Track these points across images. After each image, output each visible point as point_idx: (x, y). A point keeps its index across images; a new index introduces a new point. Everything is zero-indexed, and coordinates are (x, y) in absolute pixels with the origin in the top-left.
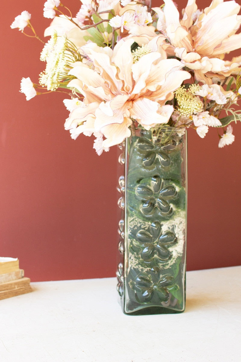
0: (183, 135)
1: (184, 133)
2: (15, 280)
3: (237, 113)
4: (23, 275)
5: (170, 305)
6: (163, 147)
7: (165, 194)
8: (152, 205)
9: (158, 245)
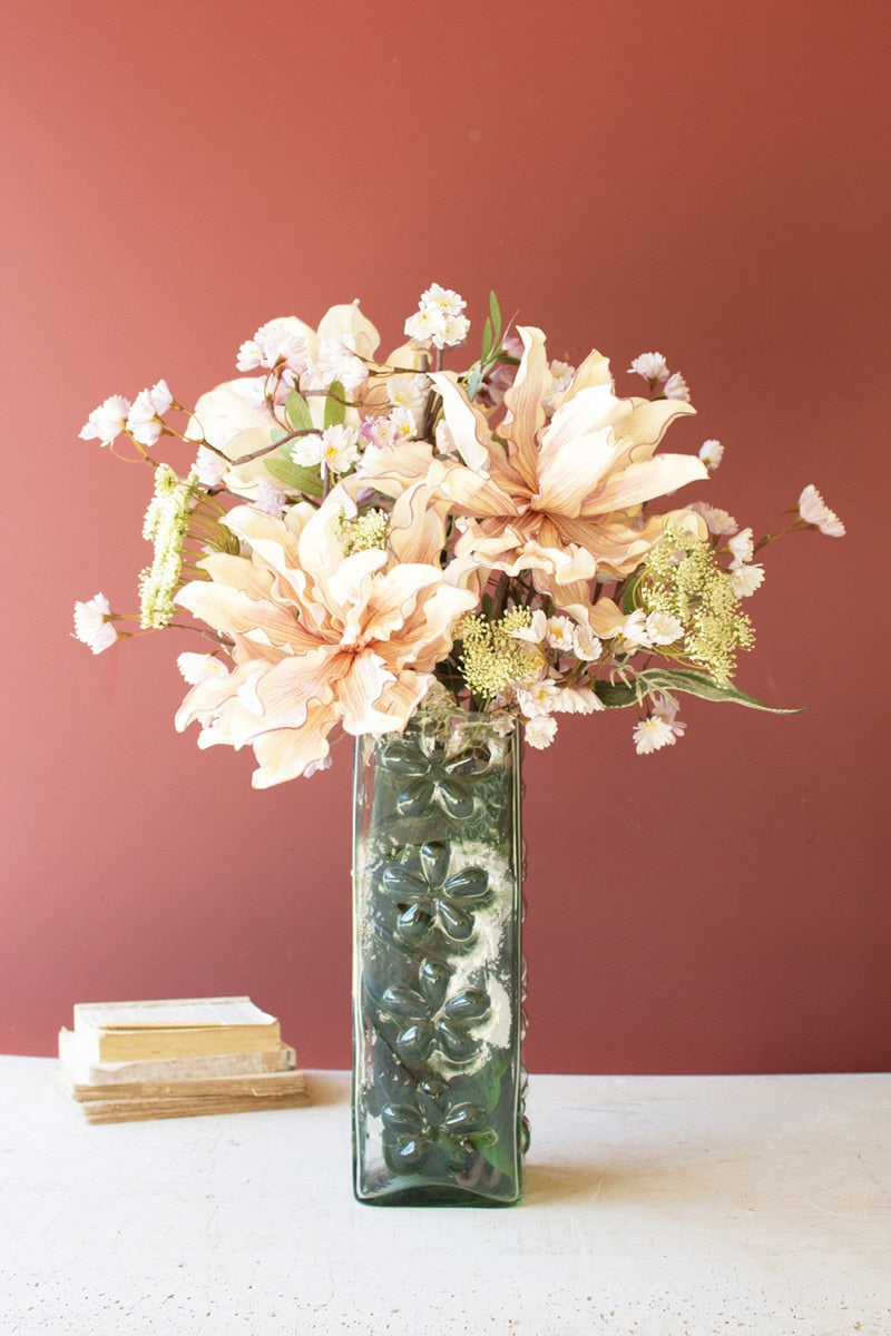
0: (508, 731)
1: (513, 727)
2: (265, 1072)
3: (645, 675)
4: (293, 1062)
5: (480, 1184)
6: (453, 766)
7: (458, 892)
8: (424, 918)
9: (443, 1026)
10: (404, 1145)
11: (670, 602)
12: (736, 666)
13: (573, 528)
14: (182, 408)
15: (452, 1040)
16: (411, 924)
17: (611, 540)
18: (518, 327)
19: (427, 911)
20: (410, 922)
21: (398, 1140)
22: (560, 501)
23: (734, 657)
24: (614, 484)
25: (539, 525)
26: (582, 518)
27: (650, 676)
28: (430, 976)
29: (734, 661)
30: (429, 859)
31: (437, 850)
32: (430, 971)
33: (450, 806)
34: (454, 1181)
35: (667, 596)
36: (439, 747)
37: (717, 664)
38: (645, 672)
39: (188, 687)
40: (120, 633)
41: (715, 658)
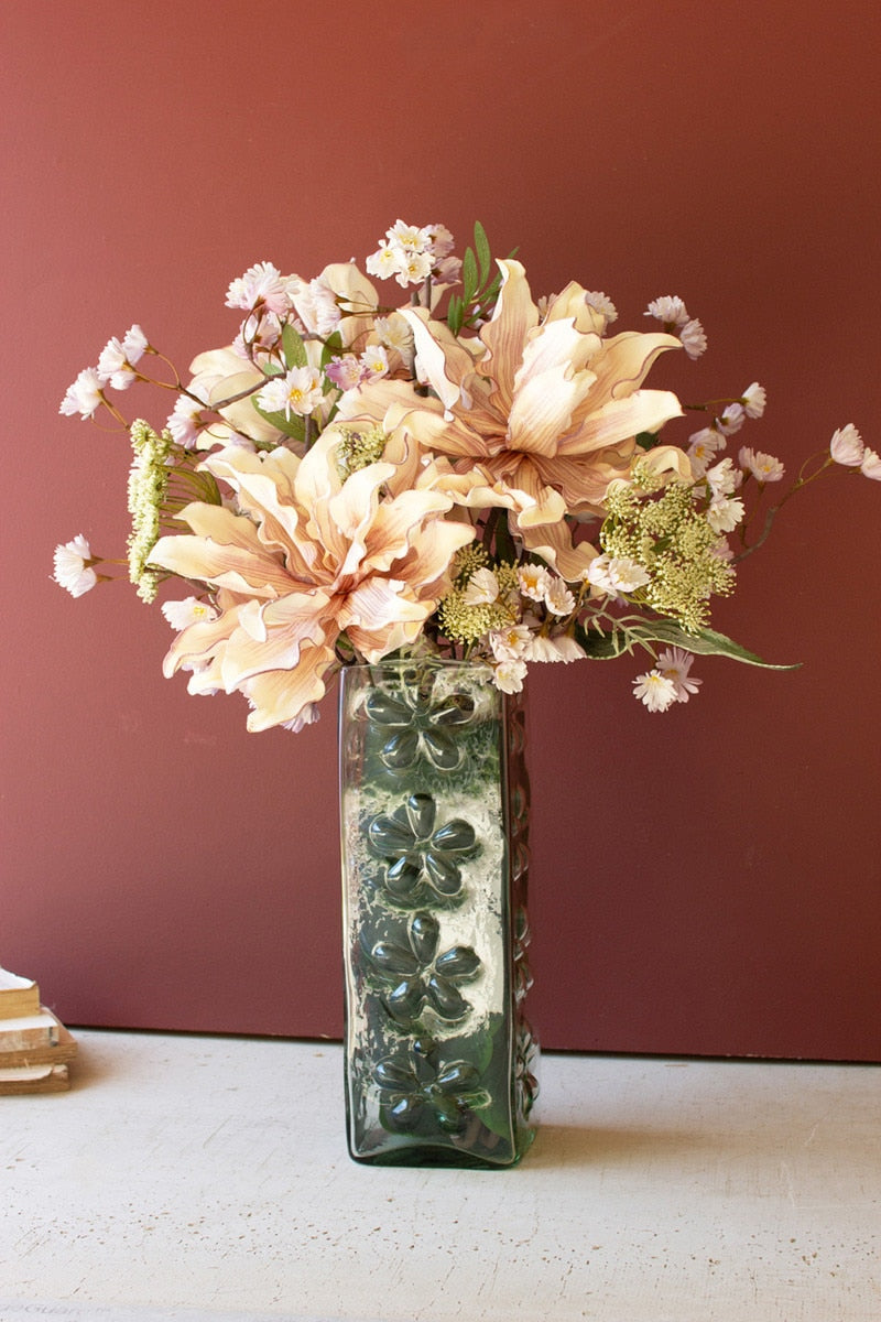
3: (622, 623)
5: (478, 1145)
6: (438, 716)
7: (446, 845)
8: (412, 871)
9: (434, 983)
10: (397, 1103)
11: (631, 546)
12: (710, 613)
13: (555, 468)
14: (157, 353)
15: (443, 998)
16: (398, 878)
17: (597, 481)
18: (497, 261)
19: (414, 864)
20: (396, 876)
21: (391, 1098)
22: (533, 441)
23: (708, 604)
24: (593, 422)
25: (517, 464)
26: (559, 458)
27: (627, 623)
28: (418, 932)
29: (707, 608)
30: (414, 811)
31: (422, 802)
32: (418, 926)
33: (436, 758)
34: (450, 1142)
35: (629, 540)
36: (424, 696)
37: (687, 612)
38: (622, 620)
39: (174, 634)
40: (100, 577)
41: (684, 606)
